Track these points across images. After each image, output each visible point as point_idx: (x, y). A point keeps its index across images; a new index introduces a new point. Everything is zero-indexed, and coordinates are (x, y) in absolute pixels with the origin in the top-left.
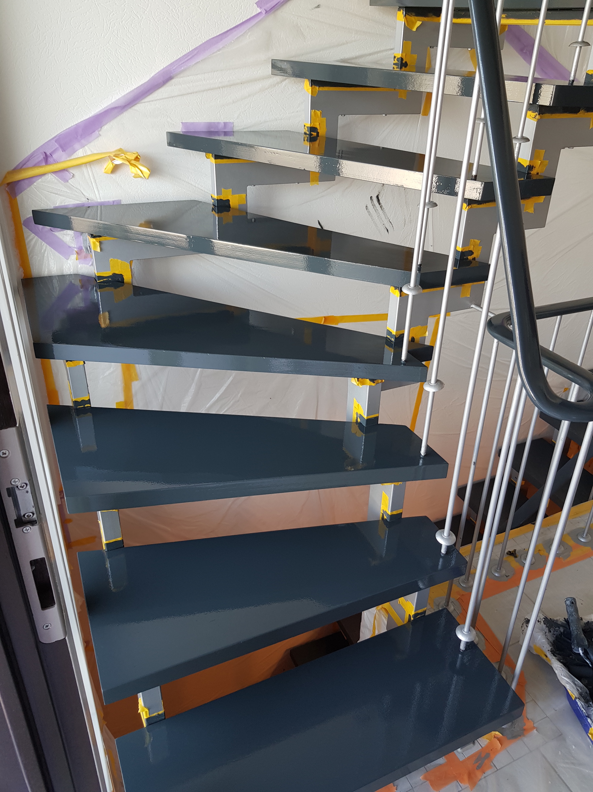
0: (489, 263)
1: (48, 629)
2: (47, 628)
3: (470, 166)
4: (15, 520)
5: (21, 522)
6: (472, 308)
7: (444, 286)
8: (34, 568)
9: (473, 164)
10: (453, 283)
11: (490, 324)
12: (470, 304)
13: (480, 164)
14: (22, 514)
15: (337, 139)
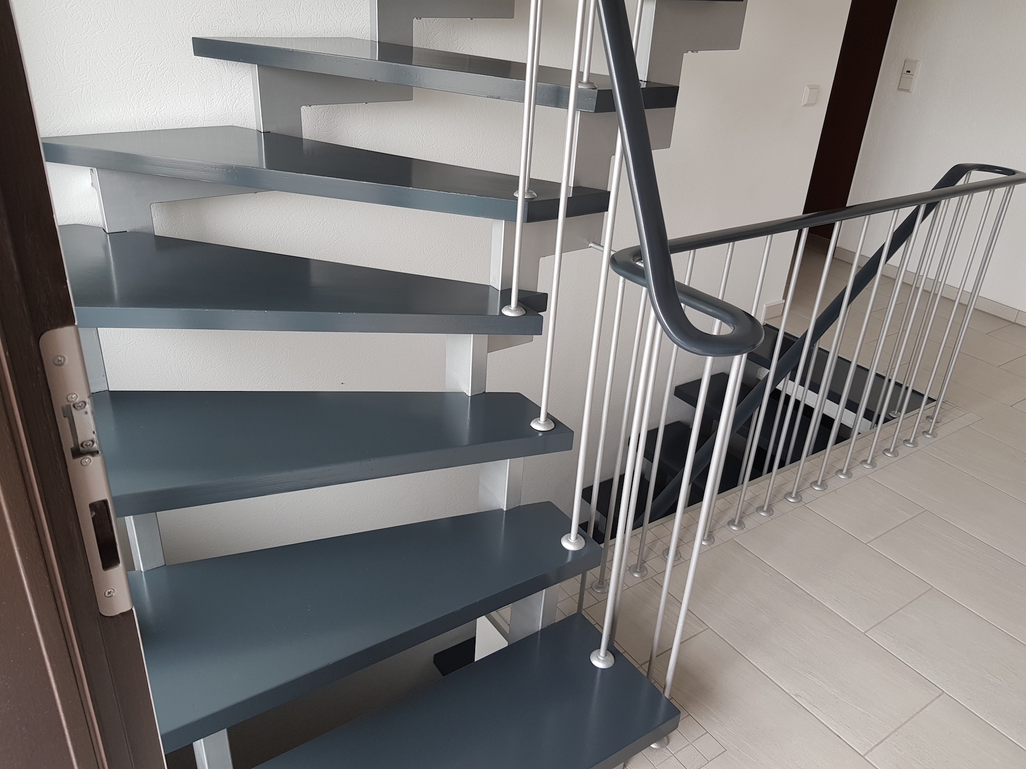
0: (608, 190)
1: (110, 597)
2: (110, 595)
3: (580, 74)
4: (72, 449)
5: (78, 453)
6: (590, 247)
7: (558, 219)
8: (94, 514)
9: (583, 73)
10: (568, 214)
11: (614, 261)
12: (588, 242)
13: (591, 72)
14: (80, 443)
15: (412, 47)
